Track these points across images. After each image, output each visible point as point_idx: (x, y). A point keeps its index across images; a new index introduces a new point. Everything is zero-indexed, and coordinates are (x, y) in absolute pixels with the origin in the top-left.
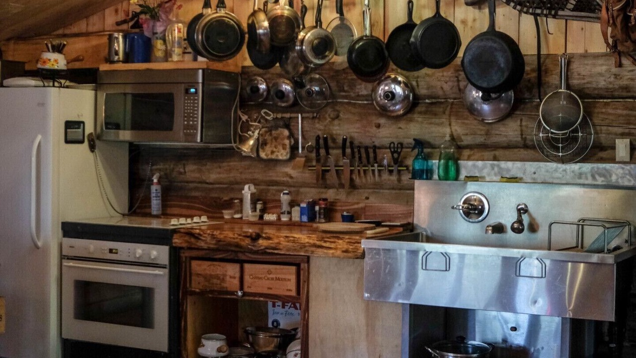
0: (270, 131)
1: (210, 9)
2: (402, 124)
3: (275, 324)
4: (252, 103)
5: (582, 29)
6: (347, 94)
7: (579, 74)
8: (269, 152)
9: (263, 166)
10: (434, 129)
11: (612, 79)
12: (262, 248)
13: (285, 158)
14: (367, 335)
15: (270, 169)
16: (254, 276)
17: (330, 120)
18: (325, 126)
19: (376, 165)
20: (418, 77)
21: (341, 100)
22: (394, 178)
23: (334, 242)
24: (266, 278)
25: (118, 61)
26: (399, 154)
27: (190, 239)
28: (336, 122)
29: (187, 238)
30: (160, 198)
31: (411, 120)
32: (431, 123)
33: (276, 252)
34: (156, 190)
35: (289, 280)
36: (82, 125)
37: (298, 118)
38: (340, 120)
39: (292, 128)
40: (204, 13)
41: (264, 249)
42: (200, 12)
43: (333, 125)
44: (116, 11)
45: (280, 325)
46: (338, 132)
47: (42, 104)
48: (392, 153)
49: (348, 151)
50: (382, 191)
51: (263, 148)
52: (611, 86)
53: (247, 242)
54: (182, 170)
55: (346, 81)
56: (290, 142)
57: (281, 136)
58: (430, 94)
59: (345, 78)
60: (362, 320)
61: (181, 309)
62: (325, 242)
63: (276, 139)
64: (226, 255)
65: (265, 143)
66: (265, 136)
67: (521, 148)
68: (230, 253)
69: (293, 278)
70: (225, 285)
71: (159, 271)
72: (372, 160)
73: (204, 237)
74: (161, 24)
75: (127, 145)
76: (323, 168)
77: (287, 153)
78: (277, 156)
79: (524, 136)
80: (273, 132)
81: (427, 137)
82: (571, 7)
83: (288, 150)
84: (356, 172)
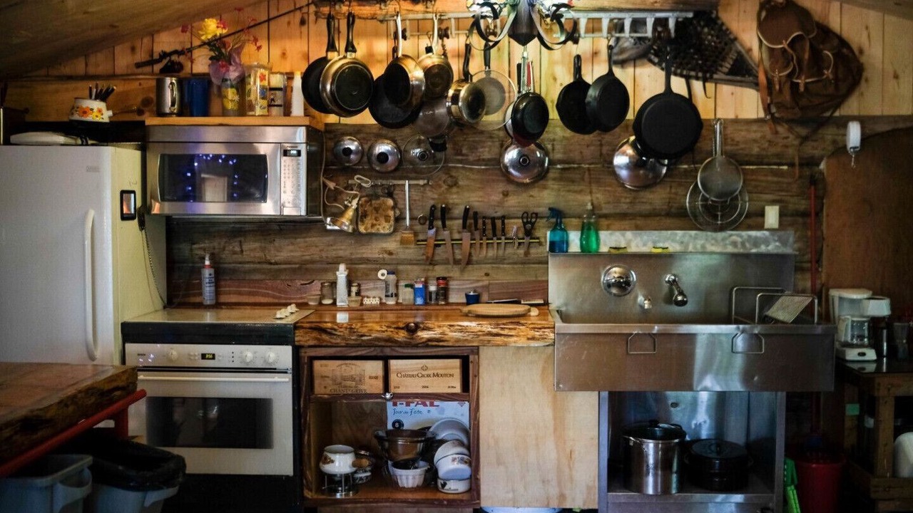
0: (370, 200)
1: (336, 53)
2: (534, 192)
3: (397, 425)
4: (334, 167)
5: (732, 94)
6: (464, 158)
7: (733, 140)
8: (369, 226)
9: (353, 242)
10: (571, 197)
11: (766, 145)
12: (424, 340)
13: (387, 232)
14: (555, 430)
15: (364, 245)
16: (403, 373)
17: (447, 187)
18: (440, 195)
19: (503, 238)
20: (554, 140)
21: (453, 165)
22: (521, 251)
23: (515, 329)
24: (420, 375)
25: (171, 114)
26: (533, 224)
27: (321, 336)
28: (454, 190)
29: (315, 334)
30: (214, 284)
31: (545, 188)
32: (569, 191)
33: (441, 344)
34: (210, 275)
35: (451, 375)
36: (133, 195)
37: (404, 185)
38: (458, 187)
39: (395, 196)
40: (329, 57)
41: (426, 342)
42: (324, 55)
43: (451, 194)
44: (133, 49)
45: (403, 425)
46: (456, 201)
47: (95, 169)
48: (525, 224)
49: (470, 221)
50: (501, 266)
51: (362, 221)
52: (764, 153)
53: (403, 335)
54: (238, 249)
55: (466, 143)
56: (395, 213)
57: (383, 207)
58: (565, 159)
59: (465, 140)
60: (549, 413)
61: (302, 421)
62: (502, 329)
63: (377, 210)
64: (368, 351)
65: (365, 215)
66: (366, 207)
67: (663, 216)
68: (373, 349)
69: (457, 373)
70: (362, 387)
71: (279, 378)
72: (499, 232)
73: (340, 332)
74: (235, 68)
75: (164, 219)
76: (436, 243)
77: (391, 226)
78: (378, 229)
79: (670, 204)
80: (373, 202)
81: (561, 205)
82: (726, 70)
83: (392, 222)
84: (478, 246)
